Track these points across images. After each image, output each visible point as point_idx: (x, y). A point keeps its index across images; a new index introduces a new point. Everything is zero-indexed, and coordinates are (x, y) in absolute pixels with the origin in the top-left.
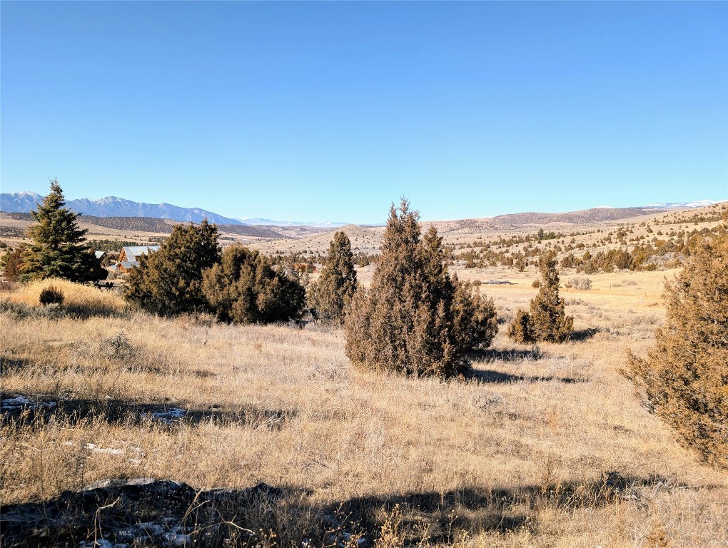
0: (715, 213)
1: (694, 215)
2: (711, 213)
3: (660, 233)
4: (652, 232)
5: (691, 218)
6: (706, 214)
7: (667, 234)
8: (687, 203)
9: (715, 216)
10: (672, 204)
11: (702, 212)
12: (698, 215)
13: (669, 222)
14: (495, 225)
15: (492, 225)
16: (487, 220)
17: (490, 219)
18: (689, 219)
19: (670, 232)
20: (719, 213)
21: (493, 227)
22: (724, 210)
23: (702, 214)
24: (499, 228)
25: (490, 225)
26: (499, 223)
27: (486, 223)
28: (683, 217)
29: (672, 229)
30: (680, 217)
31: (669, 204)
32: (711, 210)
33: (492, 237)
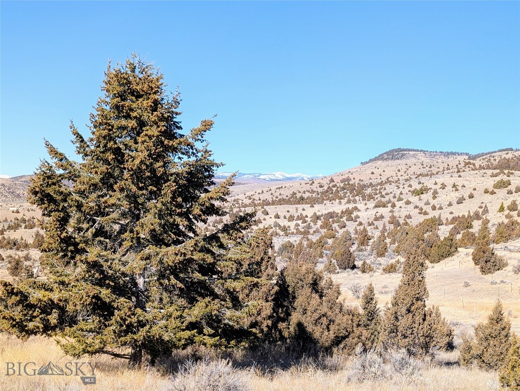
0: (313, 192)
1: (291, 193)
2: (309, 192)
3: (277, 217)
5: (289, 196)
6: (304, 192)
7: (285, 217)
8: (260, 174)
9: (314, 195)
10: (244, 174)
11: (300, 190)
12: (295, 194)
13: (266, 200)
14: (16, 190)
15: (11, 190)
16: (4, 182)
17: (7, 180)
18: (287, 198)
19: (288, 215)
20: (317, 191)
21: (12, 193)
22: (322, 189)
23: (300, 192)
24: (22, 196)
25: (8, 189)
26: (22, 187)
27: (2, 187)
28: (280, 194)
29: (288, 211)
30: (277, 194)
31: (241, 173)
32: (308, 187)
33: (35, 211)
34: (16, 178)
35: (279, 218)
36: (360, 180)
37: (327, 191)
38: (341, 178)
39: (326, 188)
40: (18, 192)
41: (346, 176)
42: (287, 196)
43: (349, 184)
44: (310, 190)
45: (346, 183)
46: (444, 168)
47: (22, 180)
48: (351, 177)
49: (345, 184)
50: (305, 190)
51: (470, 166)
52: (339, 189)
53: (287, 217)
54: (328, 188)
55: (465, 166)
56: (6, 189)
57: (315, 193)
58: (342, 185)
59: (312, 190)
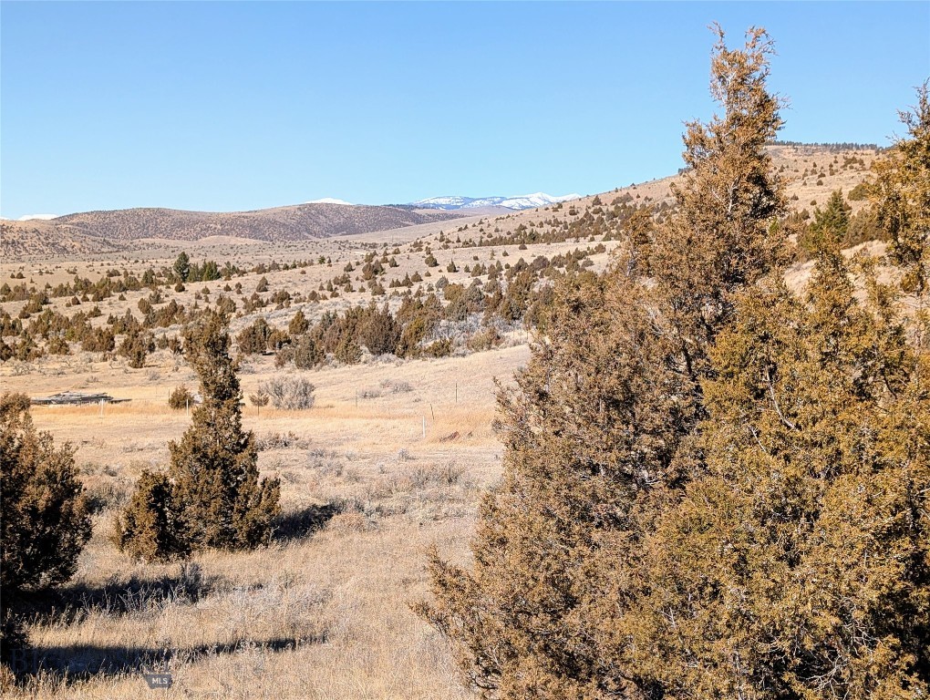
0: (557, 223)
1: (517, 226)
2: (549, 223)
3: (453, 269)
4: (436, 264)
5: (513, 232)
6: (541, 225)
7: (467, 270)
8: (503, 199)
9: (558, 229)
10: (474, 200)
11: (533, 221)
12: (525, 228)
13: (471, 241)
14: (60, 239)
15: (50, 241)
16: (37, 227)
17: (43, 222)
18: (508, 237)
19: (472, 266)
20: (565, 222)
21: (53, 245)
22: (573, 217)
23: (532, 225)
24: (70, 249)
25: (46, 239)
26: (70, 235)
27: (34, 234)
28: (497, 230)
29: (476, 258)
30: (492, 230)
31: (468, 198)
32: (550, 216)
33: (52, 273)
34: (63, 219)
35: (455, 271)
36: (646, 198)
37: (583, 221)
38: (615, 196)
39: (581, 216)
40: (63, 244)
41: (625, 192)
42: (509, 233)
43: (624, 207)
44: (552, 220)
45: (620, 205)
46: (806, 170)
47: (74, 221)
48: (633, 193)
49: (617, 208)
50: (543, 220)
51: (855, 165)
52: (604, 217)
53: (471, 270)
54: (585, 216)
55: (845, 165)
56: (42, 238)
57: (561, 226)
58: (612, 209)
59: (556, 220)
